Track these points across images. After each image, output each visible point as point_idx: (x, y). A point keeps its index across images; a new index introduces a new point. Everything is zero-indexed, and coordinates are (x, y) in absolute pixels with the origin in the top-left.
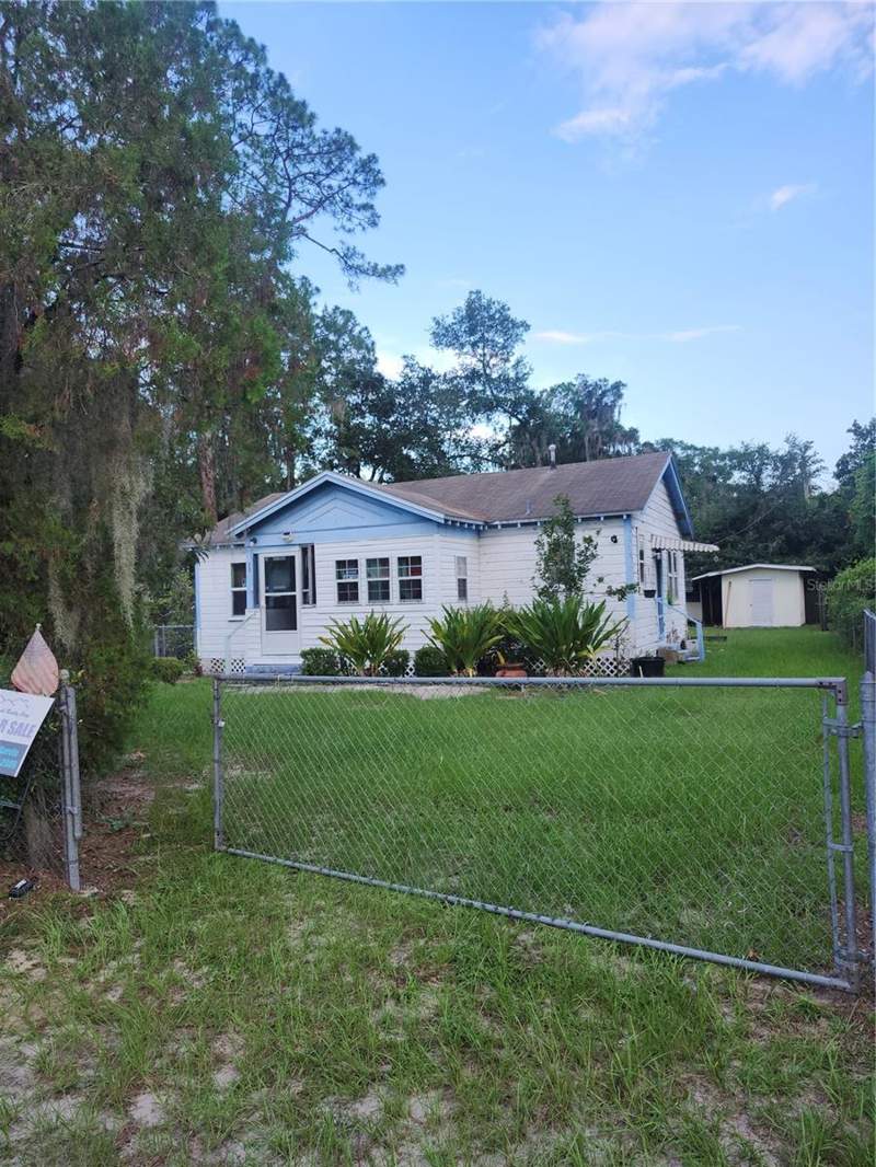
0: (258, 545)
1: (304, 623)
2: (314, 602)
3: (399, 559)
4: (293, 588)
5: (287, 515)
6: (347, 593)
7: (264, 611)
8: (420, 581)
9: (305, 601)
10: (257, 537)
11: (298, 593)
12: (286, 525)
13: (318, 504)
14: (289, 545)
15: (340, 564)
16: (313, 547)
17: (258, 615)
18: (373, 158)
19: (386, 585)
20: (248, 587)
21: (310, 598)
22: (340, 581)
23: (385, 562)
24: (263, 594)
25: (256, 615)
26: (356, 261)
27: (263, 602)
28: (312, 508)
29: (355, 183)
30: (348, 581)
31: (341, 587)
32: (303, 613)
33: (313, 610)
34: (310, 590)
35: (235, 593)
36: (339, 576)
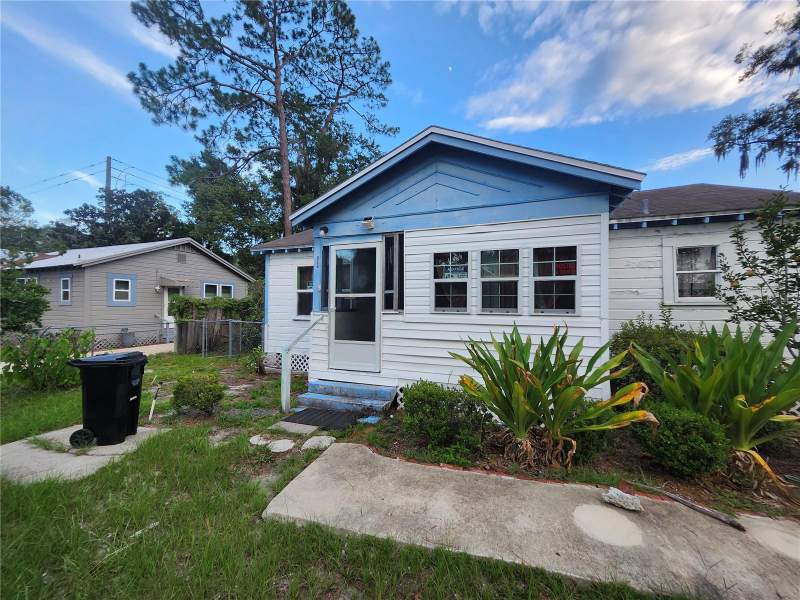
0: (329, 234)
1: (385, 333)
2: (401, 306)
3: (536, 251)
4: (371, 288)
5: (368, 198)
6: (449, 297)
7: (333, 314)
8: (573, 283)
9: (388, 304)
10: (327, 226)
11: (379, 295)
12: (366, 209)
13: (412, 180)
14: (369, 234)
15: (439, 258)
16: (401, 237)
17: (326, 320)
18: (388, 64)
19: (512, 288)
20: (315, 288)
21: (395, 302)
22: (438, 280)
23: (511, 255)
24: (333, 295)
25: (323, 321)
26: (375, 124)
27: (332, 305)
28: (402, 186)
29: (377, 80)
30: (450, 280)
31: (440, 289)
32: (385, 321)
33: (399, 317)
34: (395, 292)
35: (301, 296)
36: (437, 274)
